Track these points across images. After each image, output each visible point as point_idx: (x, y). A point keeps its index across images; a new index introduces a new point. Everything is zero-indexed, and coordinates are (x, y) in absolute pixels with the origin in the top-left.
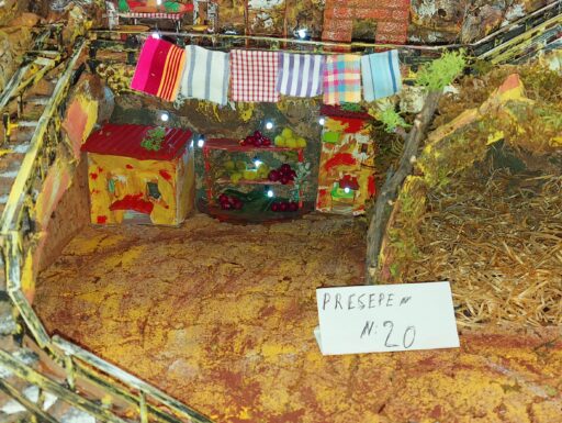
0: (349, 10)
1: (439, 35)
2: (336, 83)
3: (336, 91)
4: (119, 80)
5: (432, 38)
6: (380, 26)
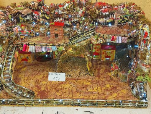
0: (54, 33)
2: (49, 49)
4: (21, 49)
5: (68, 34)
6: (59, 35)
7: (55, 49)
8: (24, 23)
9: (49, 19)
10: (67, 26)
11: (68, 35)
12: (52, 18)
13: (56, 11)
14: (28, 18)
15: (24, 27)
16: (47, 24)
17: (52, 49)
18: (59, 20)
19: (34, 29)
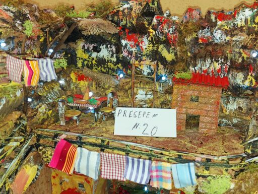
0: (184, 110)
1: (239, 120)
2: (157, 176)
3: (158, 180)
4: (47, 157)
5: (235, 121)
6: (201, 119)
7: (188, 181)
8: (86, 71)
9: (173, 62)
10: (237, 91)
11: (235, 126)
12: (183, 60)
13: (203, 34)
14: (104, 53)
15: (87, 83)
16: (164, 78)
17: (175, 176)
18: (210, 66)
19: (119, 93)
